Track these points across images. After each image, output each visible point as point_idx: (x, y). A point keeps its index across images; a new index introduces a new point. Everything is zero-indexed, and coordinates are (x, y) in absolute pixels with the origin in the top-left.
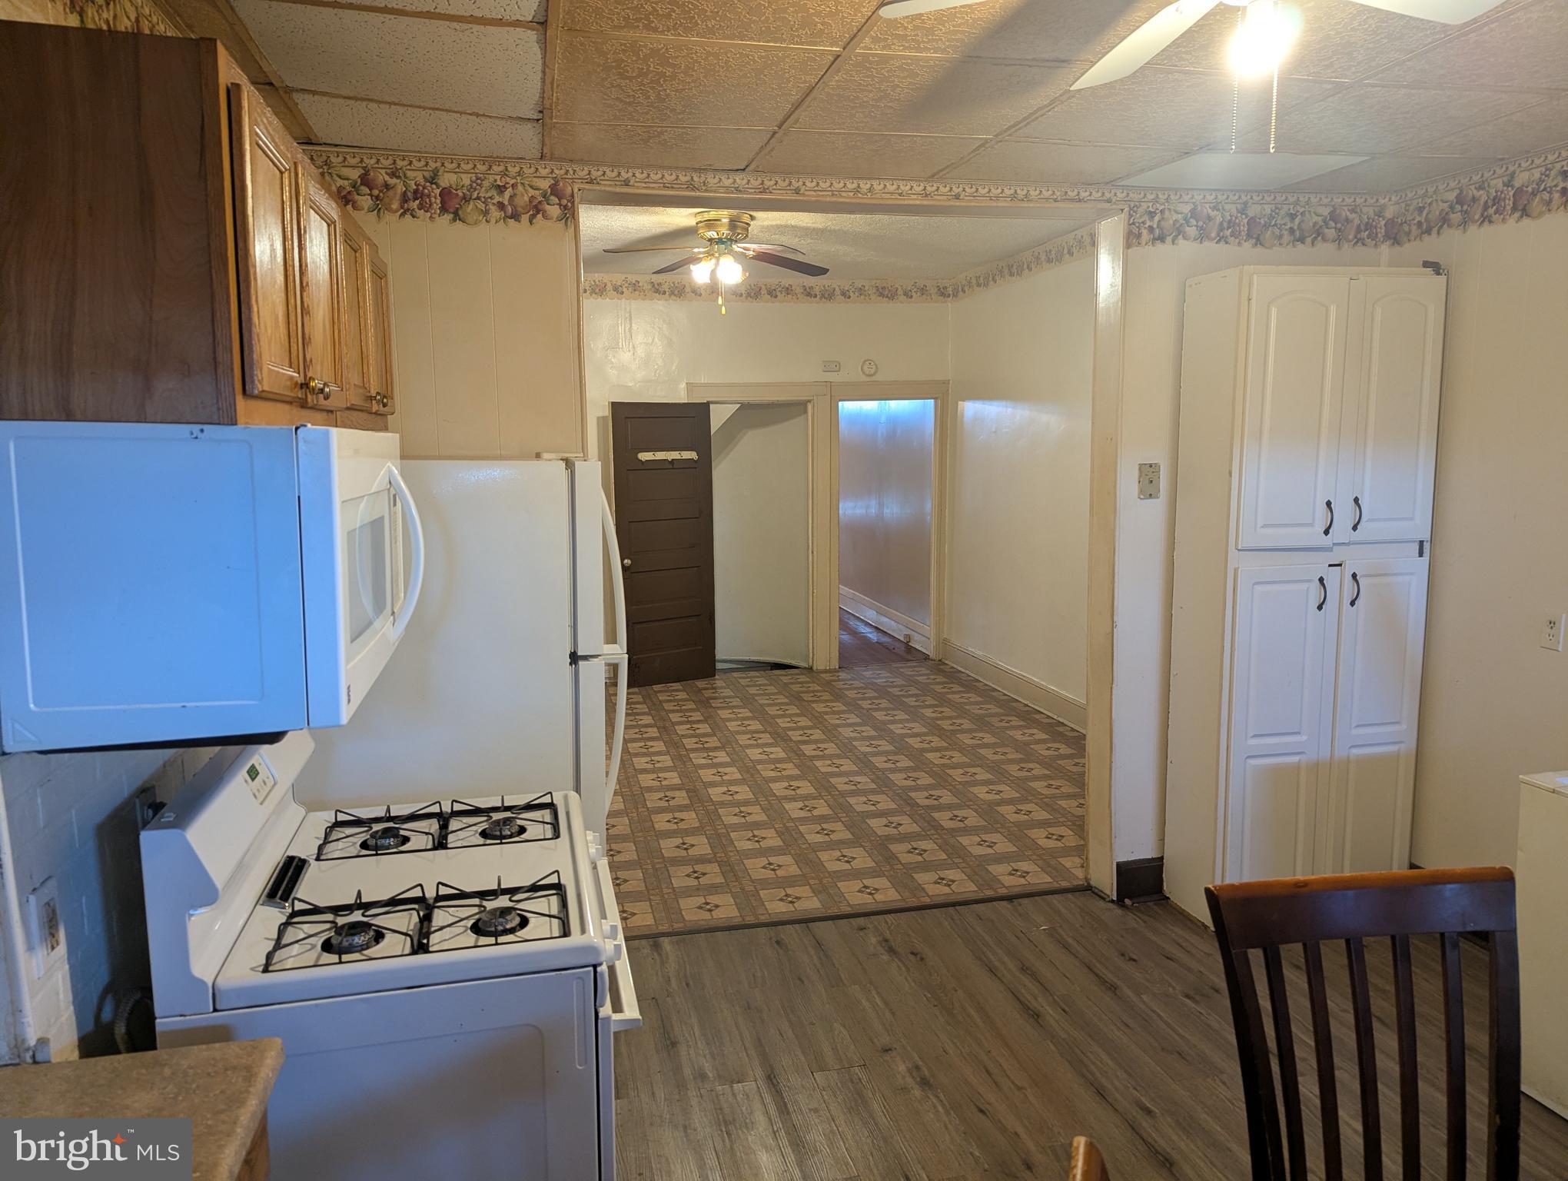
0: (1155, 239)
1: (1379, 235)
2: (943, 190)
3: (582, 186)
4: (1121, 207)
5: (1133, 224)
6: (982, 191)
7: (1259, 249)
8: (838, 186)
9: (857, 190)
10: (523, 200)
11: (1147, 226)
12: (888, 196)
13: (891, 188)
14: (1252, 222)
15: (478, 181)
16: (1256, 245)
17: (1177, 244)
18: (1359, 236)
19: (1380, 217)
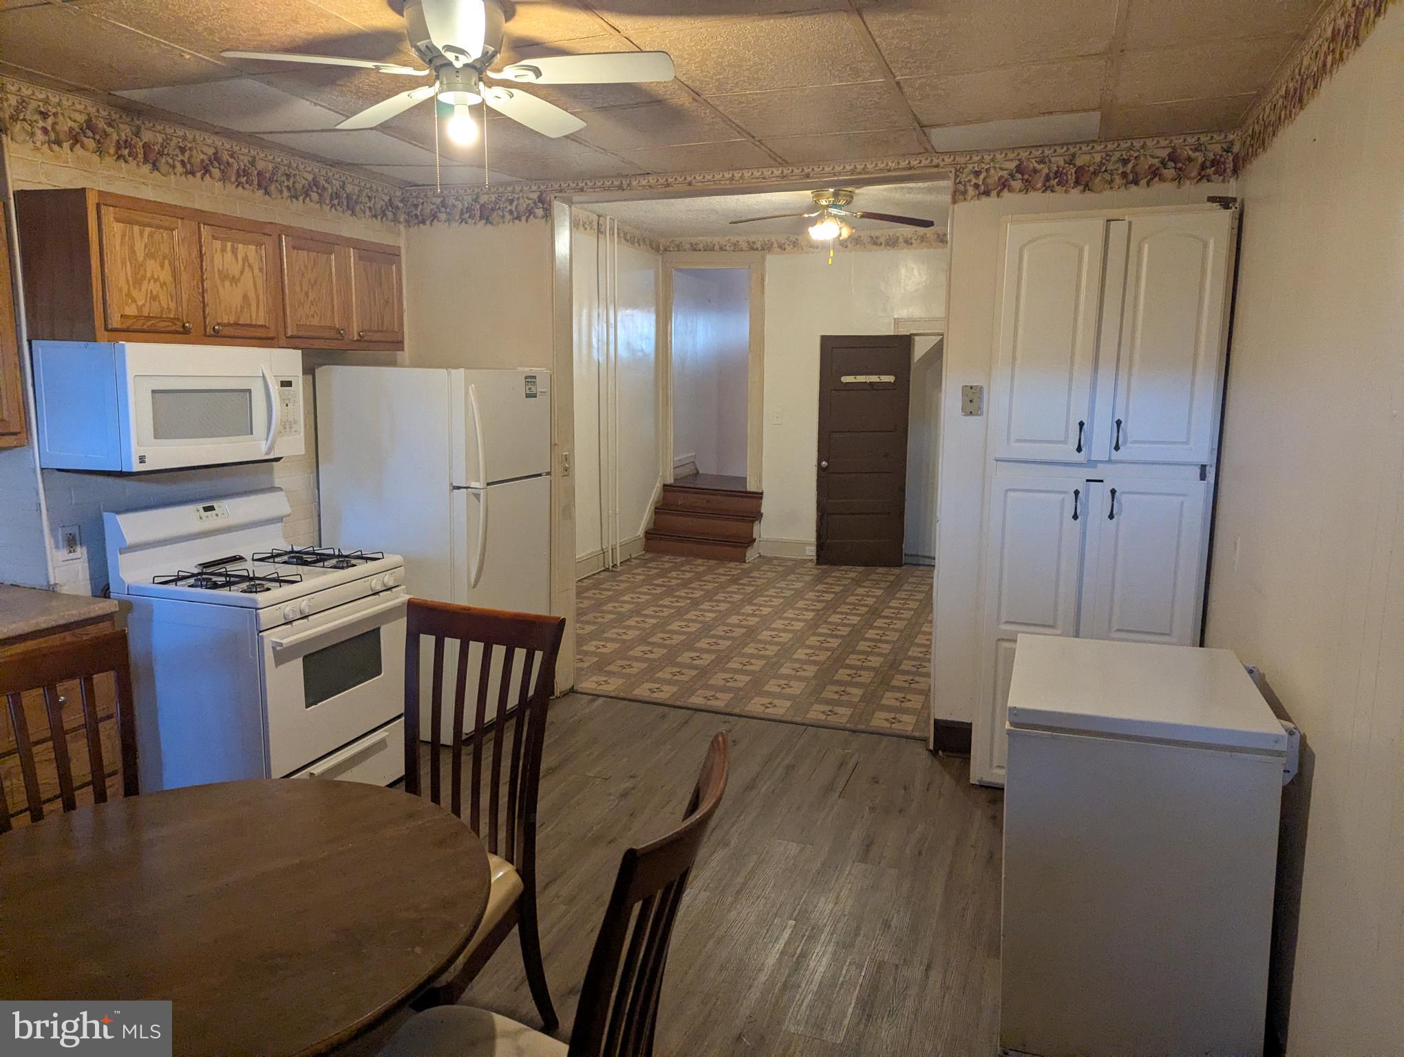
0: (980, 194)
1: (1228, 170)
2: (796, 171)
3: (556, 194)
4: (949, 170)
5: (960, 183)
6: (827, 169)
7: (1088, 195)
8: (718, 177)
9: (732, 179)
10: (522, 207)
11: (972, 183)
12: (755, 180)
13: (757, 174)
14: (1080, 171)
15: (499, 198)
16: (1084, 190)
17: (1002, 197)
18: (1203, 173)
19: (1228, 152)
